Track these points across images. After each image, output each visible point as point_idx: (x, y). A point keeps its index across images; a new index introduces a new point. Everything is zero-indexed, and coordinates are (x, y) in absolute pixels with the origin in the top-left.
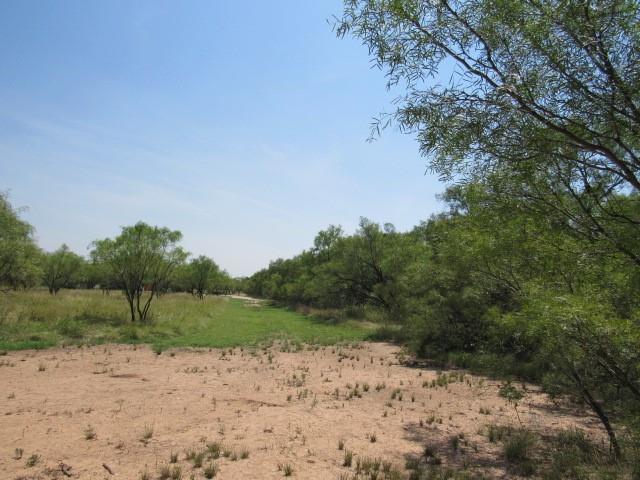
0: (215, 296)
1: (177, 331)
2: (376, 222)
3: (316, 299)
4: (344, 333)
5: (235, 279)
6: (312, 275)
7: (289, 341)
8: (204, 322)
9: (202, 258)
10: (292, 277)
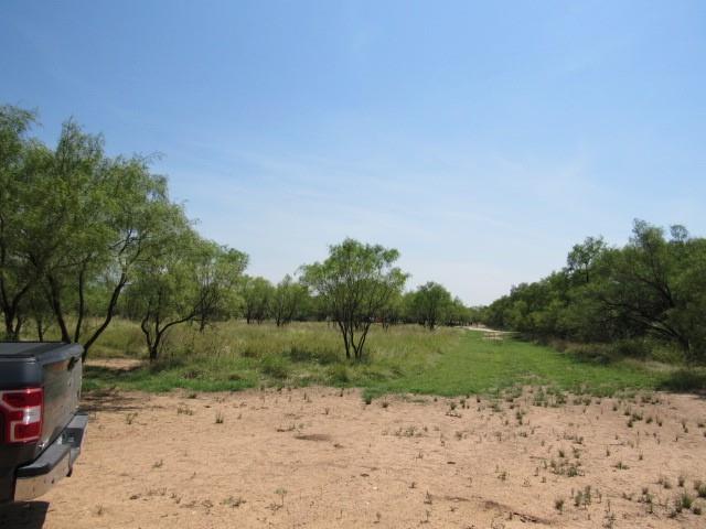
0: (450, 328)
1: (397, 372)
2: (657, 226)
3: (574, 331)
4: (624, 380)
5: (471, 309)
6: (567, 300)
7: (544, 389)
8: (431, 359)
9: (431, 284)
10: (540, 304)
